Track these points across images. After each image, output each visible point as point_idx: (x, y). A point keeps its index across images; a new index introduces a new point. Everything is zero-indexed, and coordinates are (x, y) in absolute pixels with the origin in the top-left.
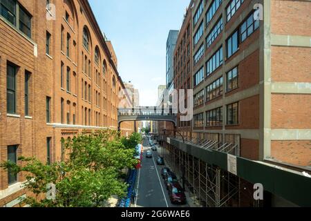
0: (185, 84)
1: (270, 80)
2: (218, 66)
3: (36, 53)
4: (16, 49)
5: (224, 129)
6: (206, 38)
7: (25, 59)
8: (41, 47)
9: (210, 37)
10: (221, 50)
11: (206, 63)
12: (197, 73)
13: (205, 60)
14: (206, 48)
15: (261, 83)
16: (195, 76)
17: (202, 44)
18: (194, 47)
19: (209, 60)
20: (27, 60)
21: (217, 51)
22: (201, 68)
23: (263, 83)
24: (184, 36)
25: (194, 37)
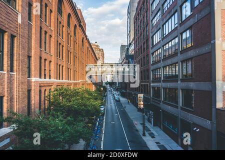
0: (144, 43)
1: (220, 39)
2: (173, 28)
3: (20, 21)
4: (4, 18)
5: (179, 82)
6: (163, 5)
7: (11, 25)
8: (24, 16)
9: (166, 4)
10: (176, 14)
11: (163, 26)
12: (155, 34)
13: (162, 23)
14: (163, 14)
15: (212, 42)
16: (152, 37)
17: (159, 10)
18: (152, 13)
19: (165, 23)
20: (13, 27)
21: (172, 16)
22: (158, 30)
23: (215, 42)
24: (143, 4)
25: (152, 5)
